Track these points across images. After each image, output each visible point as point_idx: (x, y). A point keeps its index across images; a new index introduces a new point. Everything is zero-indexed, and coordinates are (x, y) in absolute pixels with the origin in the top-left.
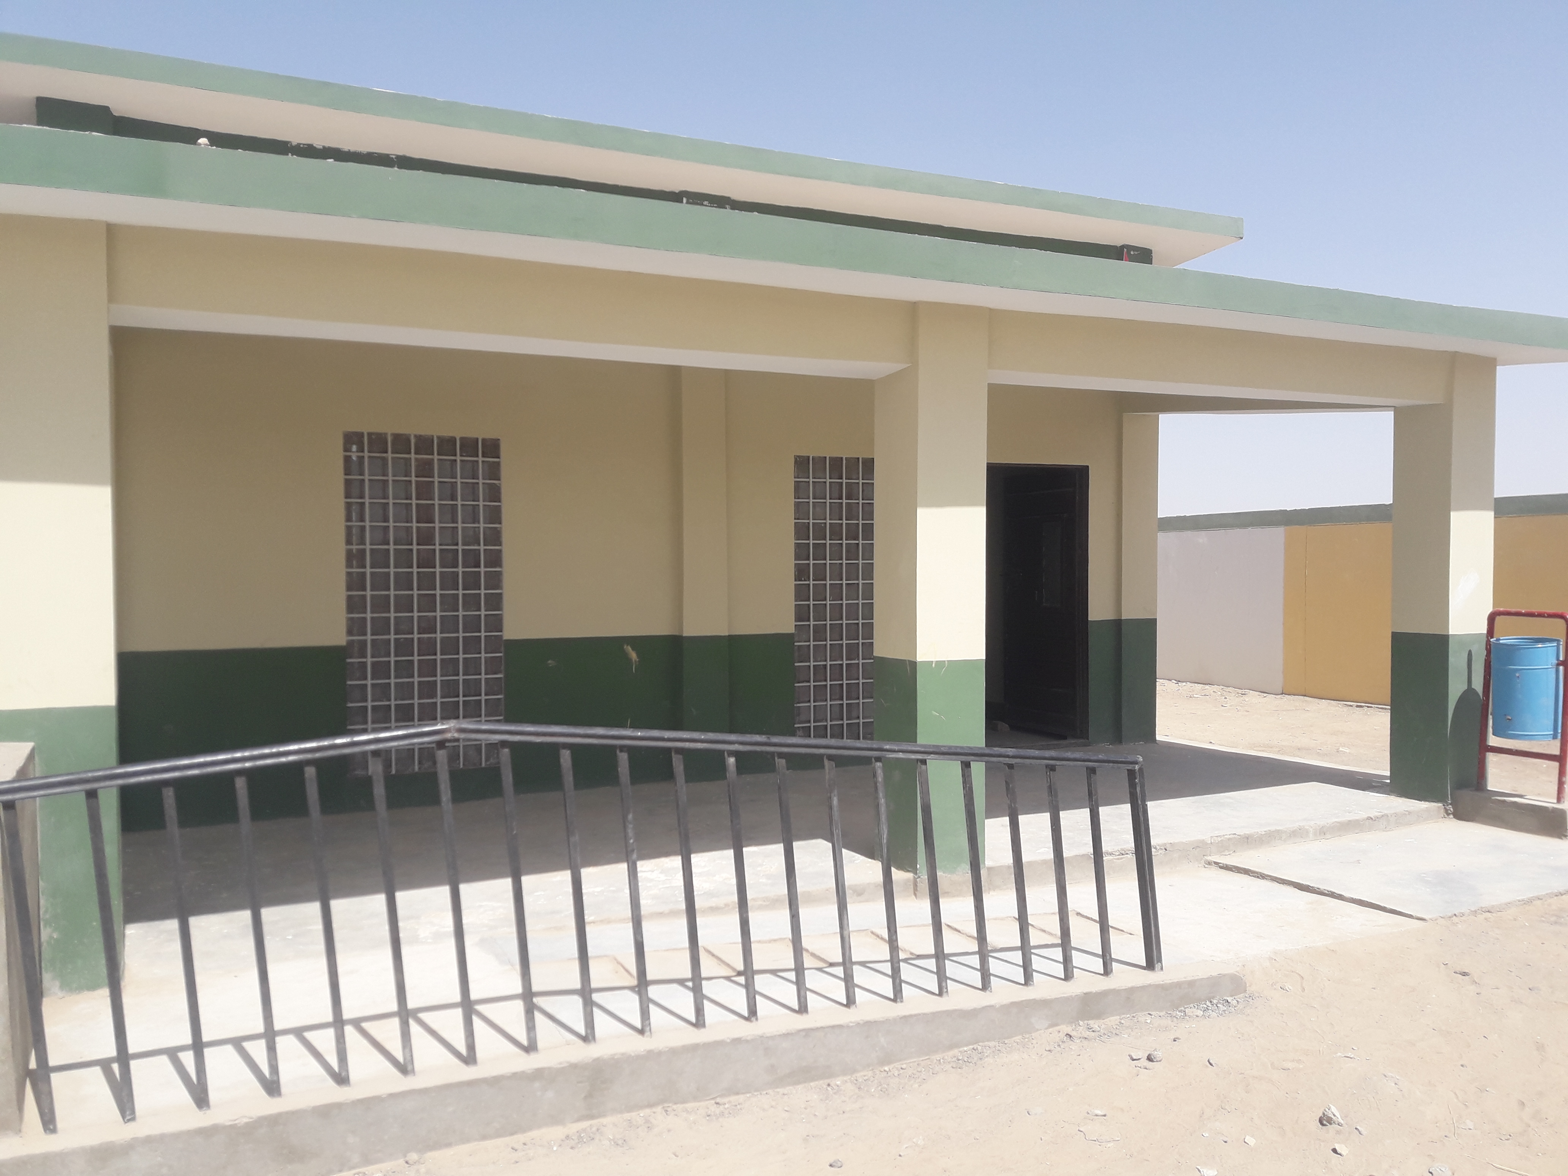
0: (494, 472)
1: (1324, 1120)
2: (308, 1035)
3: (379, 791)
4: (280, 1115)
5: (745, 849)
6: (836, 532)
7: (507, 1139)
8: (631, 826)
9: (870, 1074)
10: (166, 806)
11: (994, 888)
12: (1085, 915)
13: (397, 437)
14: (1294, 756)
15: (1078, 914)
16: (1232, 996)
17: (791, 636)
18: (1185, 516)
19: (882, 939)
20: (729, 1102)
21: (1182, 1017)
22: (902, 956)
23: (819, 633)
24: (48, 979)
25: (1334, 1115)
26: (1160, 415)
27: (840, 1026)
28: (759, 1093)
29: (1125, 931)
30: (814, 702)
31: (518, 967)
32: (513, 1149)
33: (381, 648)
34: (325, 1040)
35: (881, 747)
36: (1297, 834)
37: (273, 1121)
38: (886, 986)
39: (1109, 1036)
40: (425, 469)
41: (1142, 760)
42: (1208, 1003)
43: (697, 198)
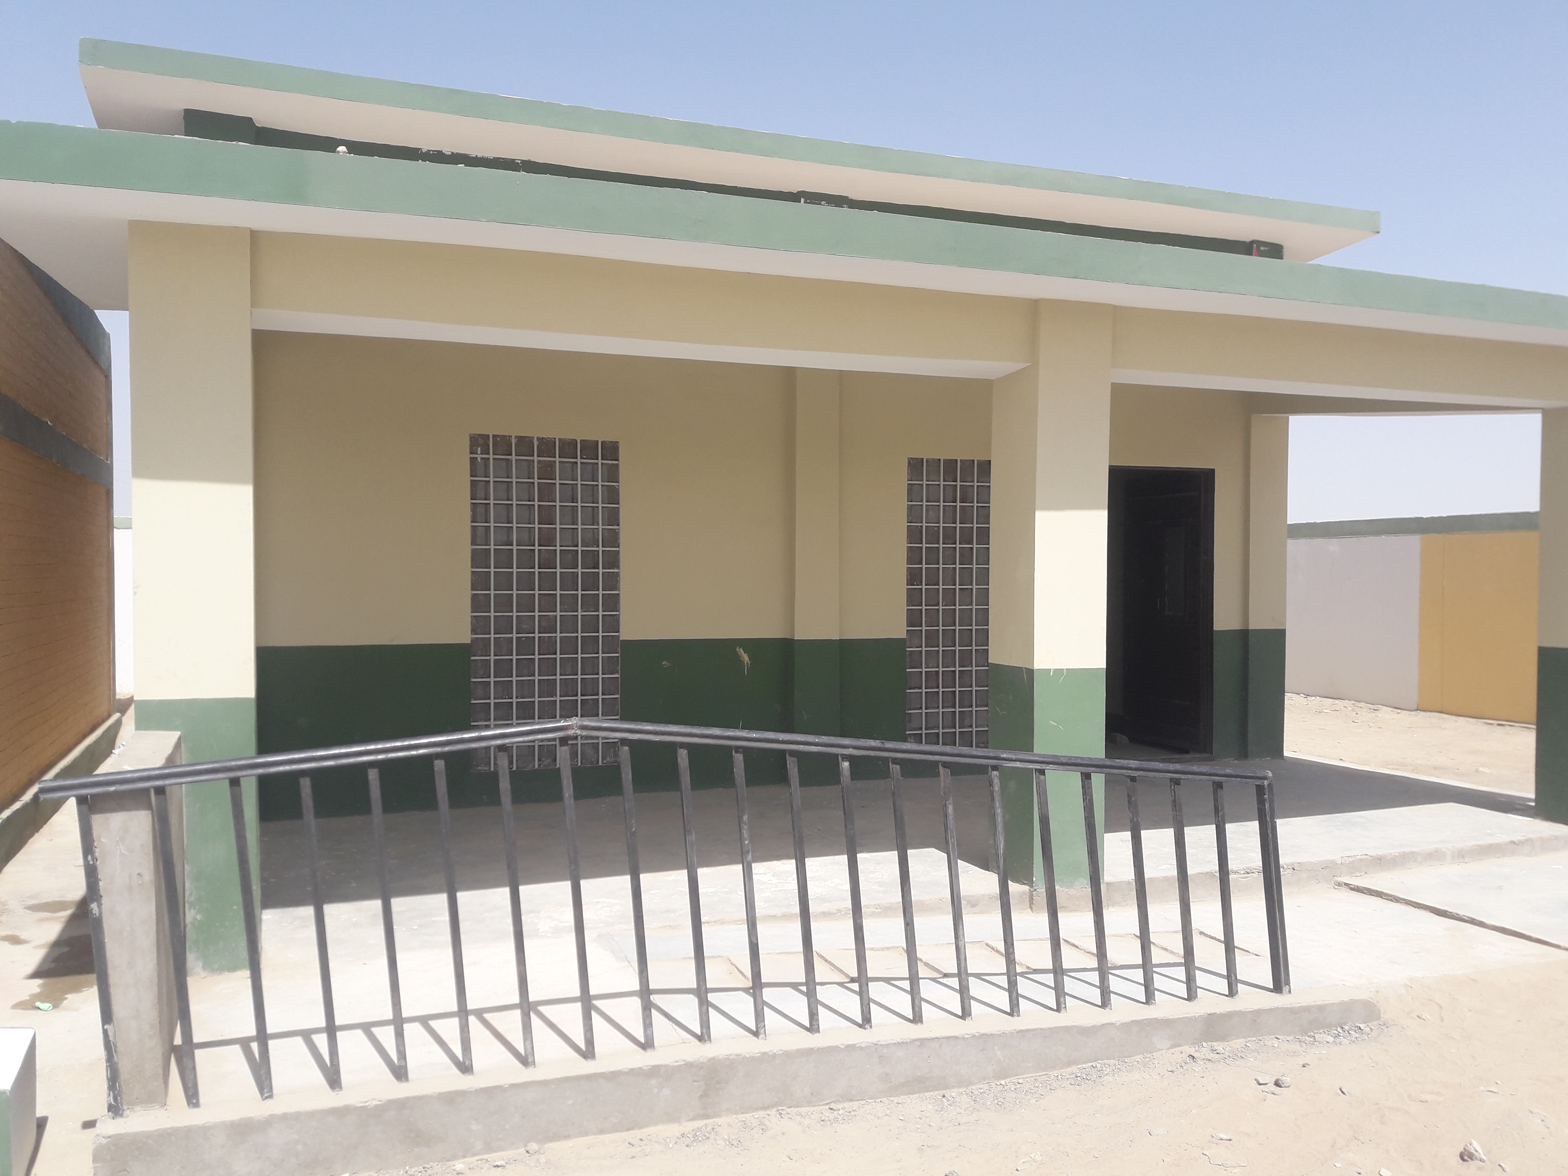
0: (613, 474)
1: (1465, 1155)
2: (433, 1023)
3: (505, 785)
4: (407, 1099)
5: (858, 855)
6: (950, 536)
7: (624, 1134)
8: (746, 827)
9: (986, 1087)
10: (303, 795)
11: (1114, 904)
12: (1209, 934)
13: (520, 439)
14: (1430, 775)
15: (1201, 933)
16: (1364, 1023)
17: (903, 640)
18: (1315, 523)
19: (998, 951)
20: (844, 1108)
21: (1312, 1043)
22: (1019, 969)
23: (932, 639)
24: (192, 960)
25: (1477, 1151)
26: (1291, 417)
27: (956, 1038)
28: (873, 1101)
29: (1251, 952)
30: (926, 709)
31: (635, 964)
32: (630, 1144)
33: (503, 646)
34: (449, 1029)
35: (998, 756)
36: (1434, 856)
37: (401, 1104)
38: (1002, 1000)
39: (1234, 1059)
40: (547, 471)
41: (1271, 775)
42: (1339, 1029)
43: (814, 198)
